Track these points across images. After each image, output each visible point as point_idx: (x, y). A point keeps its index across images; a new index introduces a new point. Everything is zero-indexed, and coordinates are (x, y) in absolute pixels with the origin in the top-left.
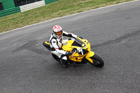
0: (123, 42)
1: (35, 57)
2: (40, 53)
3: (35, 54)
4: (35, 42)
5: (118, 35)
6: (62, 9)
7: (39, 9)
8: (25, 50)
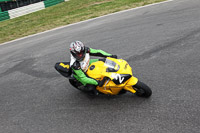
0: (154, 57)
1: (32, 81)
2: (39, 76)
3: (31, 78)
4: (32, 60)
5: (147, 49)
6: (69, 14)
7: (36, 13)
8: (18, 73)
